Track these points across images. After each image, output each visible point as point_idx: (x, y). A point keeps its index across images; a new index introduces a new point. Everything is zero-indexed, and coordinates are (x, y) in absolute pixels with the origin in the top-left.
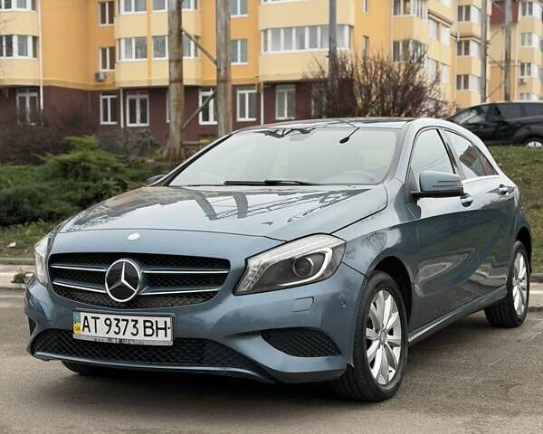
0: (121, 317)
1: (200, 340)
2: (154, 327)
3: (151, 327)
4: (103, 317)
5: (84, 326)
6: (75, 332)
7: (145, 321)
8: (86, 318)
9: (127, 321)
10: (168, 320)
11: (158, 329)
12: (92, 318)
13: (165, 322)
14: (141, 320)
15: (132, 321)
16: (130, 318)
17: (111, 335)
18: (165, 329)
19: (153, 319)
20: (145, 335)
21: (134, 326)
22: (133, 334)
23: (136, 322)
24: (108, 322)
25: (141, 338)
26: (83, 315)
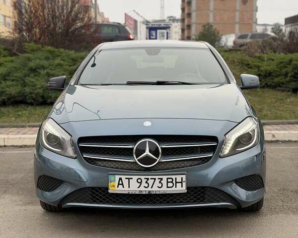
0: (150, 177)
1: (203, 188)
2: (174, 182)
3: (172, 182)
4: (135, 178)
5: (119, 184)
6: (110, 188)
7: (168, 179)
8: (120, 179)
9: (155, 179)
10: (184, 177)
11: (176, 182)
12: (126, 178)
13: (182, 178)
14: (165, 178)
15: (159, 179)
16: (157, 177)
17: (142, 188)
18: (181, 182)
19: (174, 177)
20: (168, 187)
21: (160, 182)
22: (158, 187)
23: (162, 179)
24: (139, 181)
25: (165, 190)
26: (117, 177)
